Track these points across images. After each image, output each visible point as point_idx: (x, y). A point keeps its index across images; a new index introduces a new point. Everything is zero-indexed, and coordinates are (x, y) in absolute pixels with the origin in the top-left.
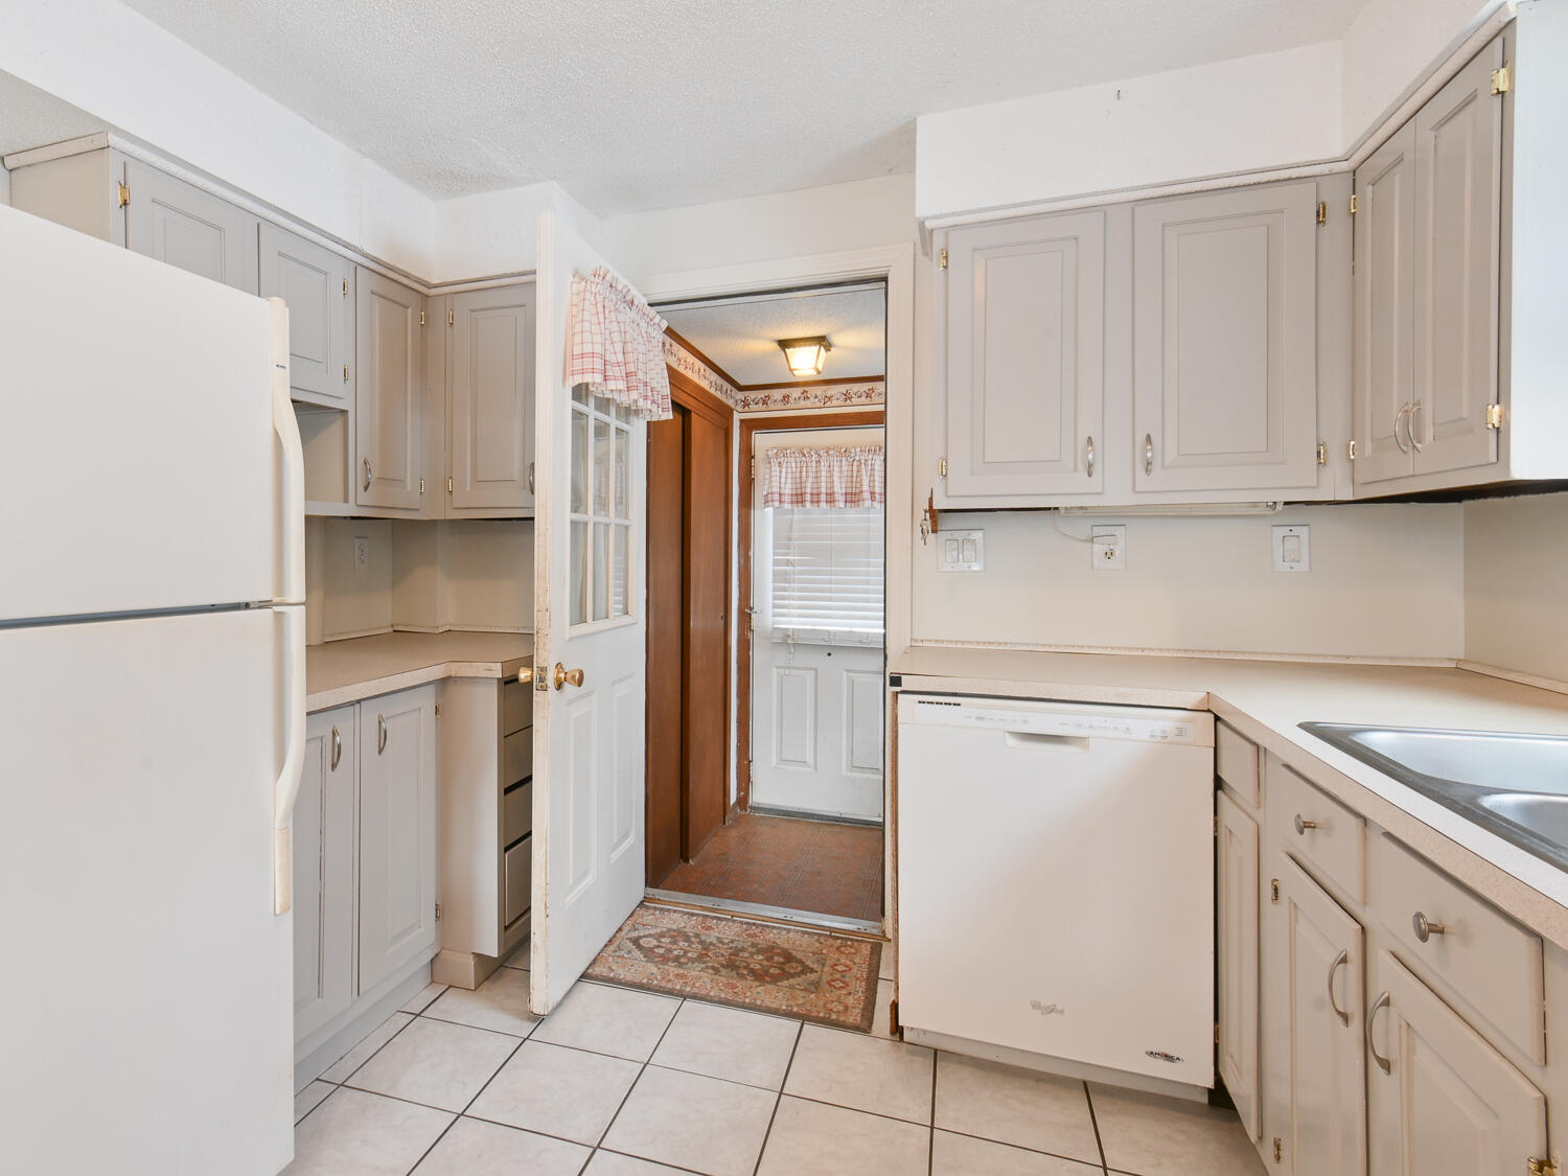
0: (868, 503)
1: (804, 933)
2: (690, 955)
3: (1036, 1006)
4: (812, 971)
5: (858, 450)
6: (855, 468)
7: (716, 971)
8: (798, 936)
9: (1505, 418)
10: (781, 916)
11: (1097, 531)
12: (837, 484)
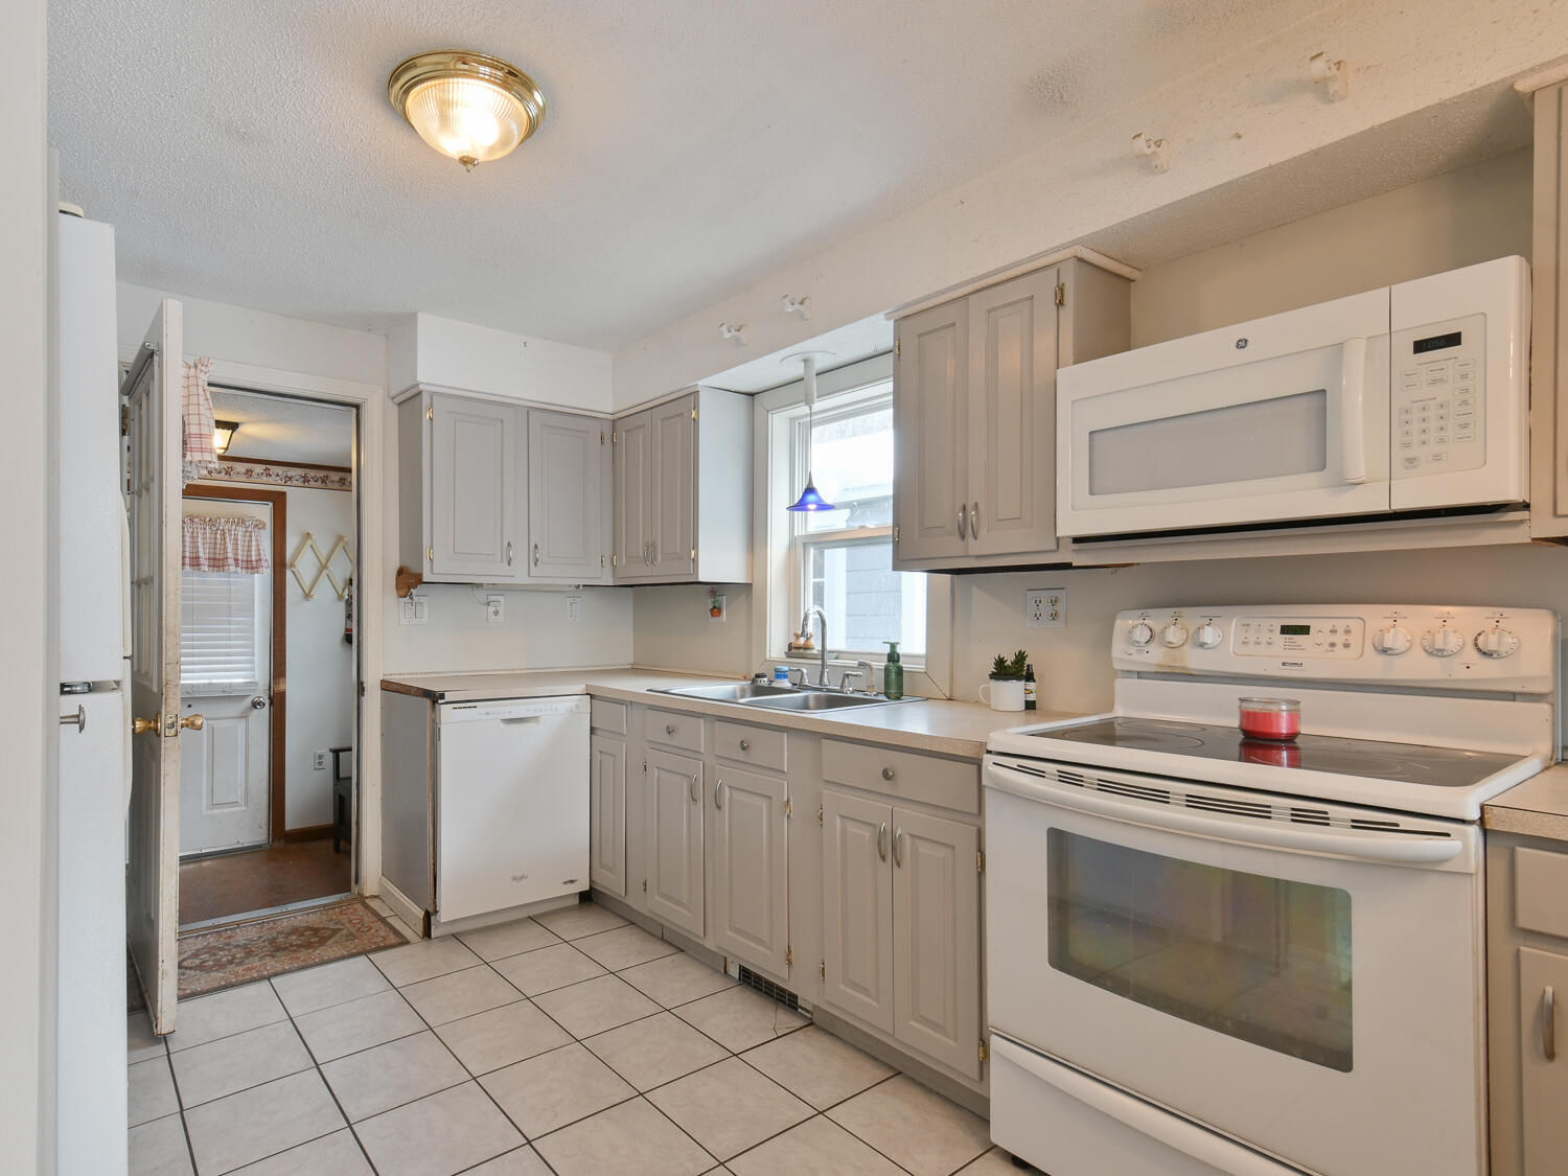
0: (232, 568)
1: (308, 914)
2: (238, 956)
3: (514, 879)
4: (340, 930)
5: (223, 520)
6: (218, 536)
7: (273, 956)
8: (306, 917)
9: (697, 555)
10: (279, 911)
11: (493, 598)
12: (201, 549)
